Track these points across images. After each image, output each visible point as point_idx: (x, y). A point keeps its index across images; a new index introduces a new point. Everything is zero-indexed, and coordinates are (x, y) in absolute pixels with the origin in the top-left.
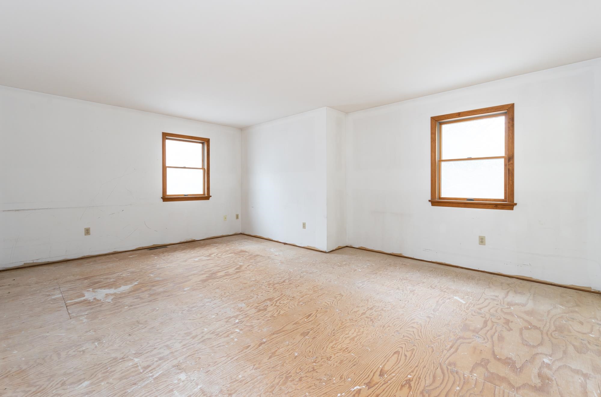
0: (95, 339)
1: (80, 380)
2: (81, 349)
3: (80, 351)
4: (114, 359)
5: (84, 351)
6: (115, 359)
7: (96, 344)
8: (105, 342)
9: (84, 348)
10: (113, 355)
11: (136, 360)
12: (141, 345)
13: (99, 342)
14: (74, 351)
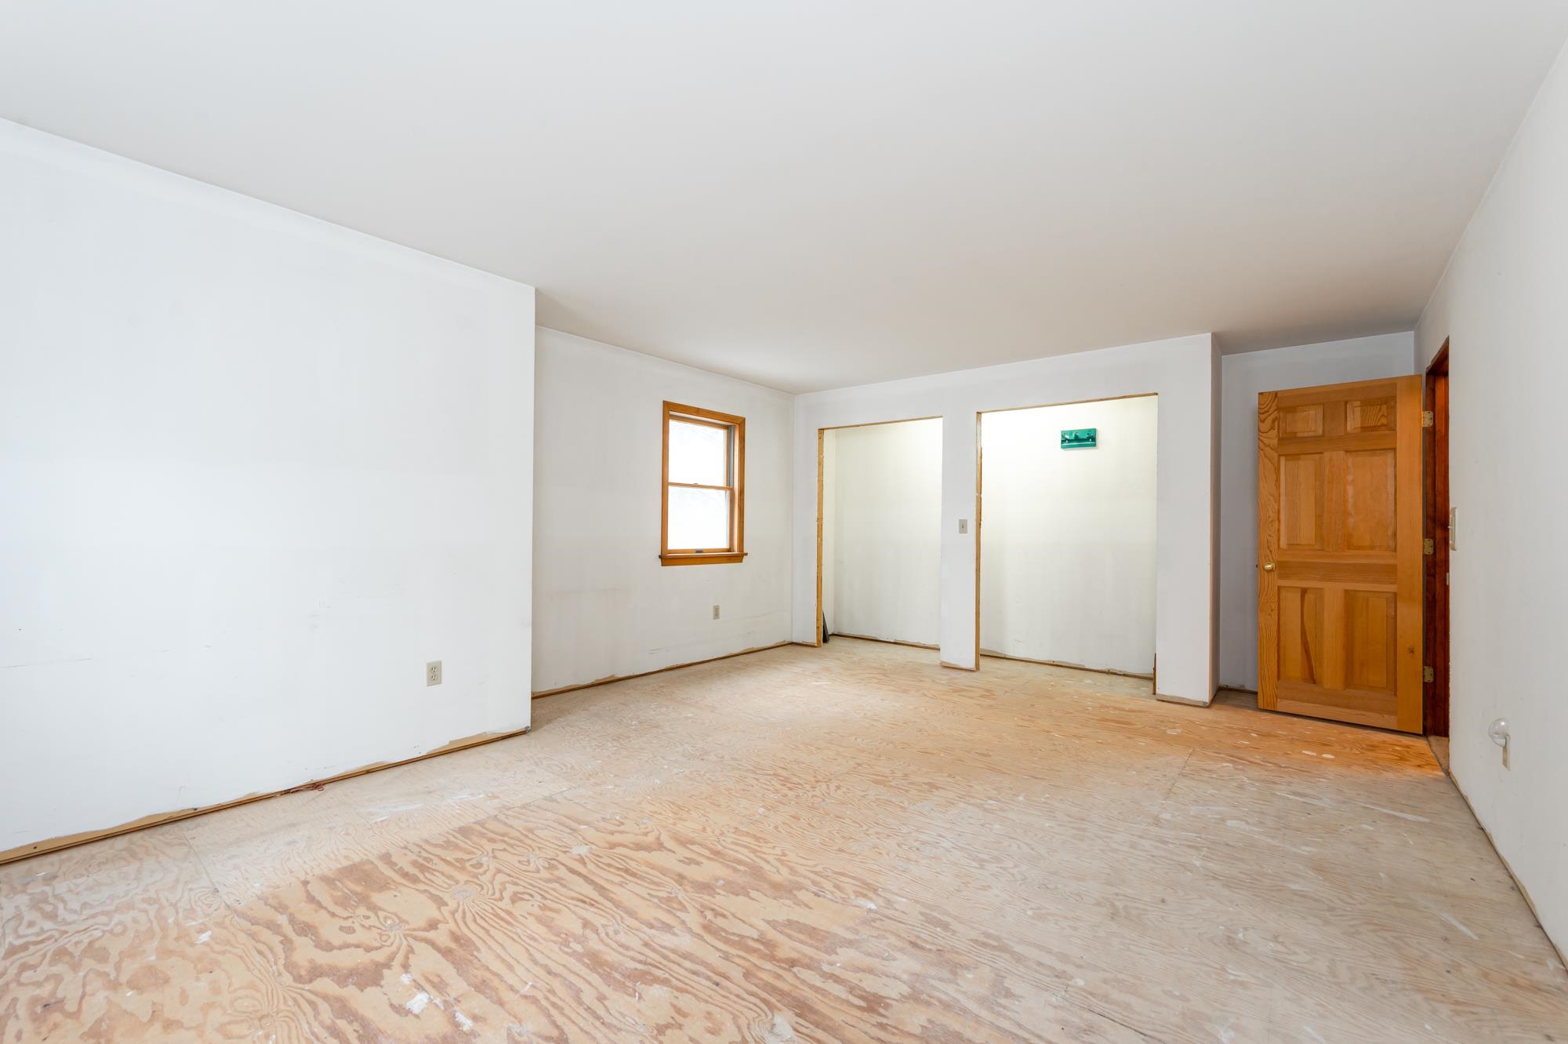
0: (1236, 949)
1: (1302, 896)
2: (1280, 948)
3: (1282, 943)
4: (1231, 887)
5: (1275, 938)
6: (1227, 885)
7: (1240, 936)
8: (1221, 927)
9: (1271, 944)
10: (1226, 892)
11: (1198, 863)
12: (1166, 873)
13: (1232, 935)
14: (1295, 953)
